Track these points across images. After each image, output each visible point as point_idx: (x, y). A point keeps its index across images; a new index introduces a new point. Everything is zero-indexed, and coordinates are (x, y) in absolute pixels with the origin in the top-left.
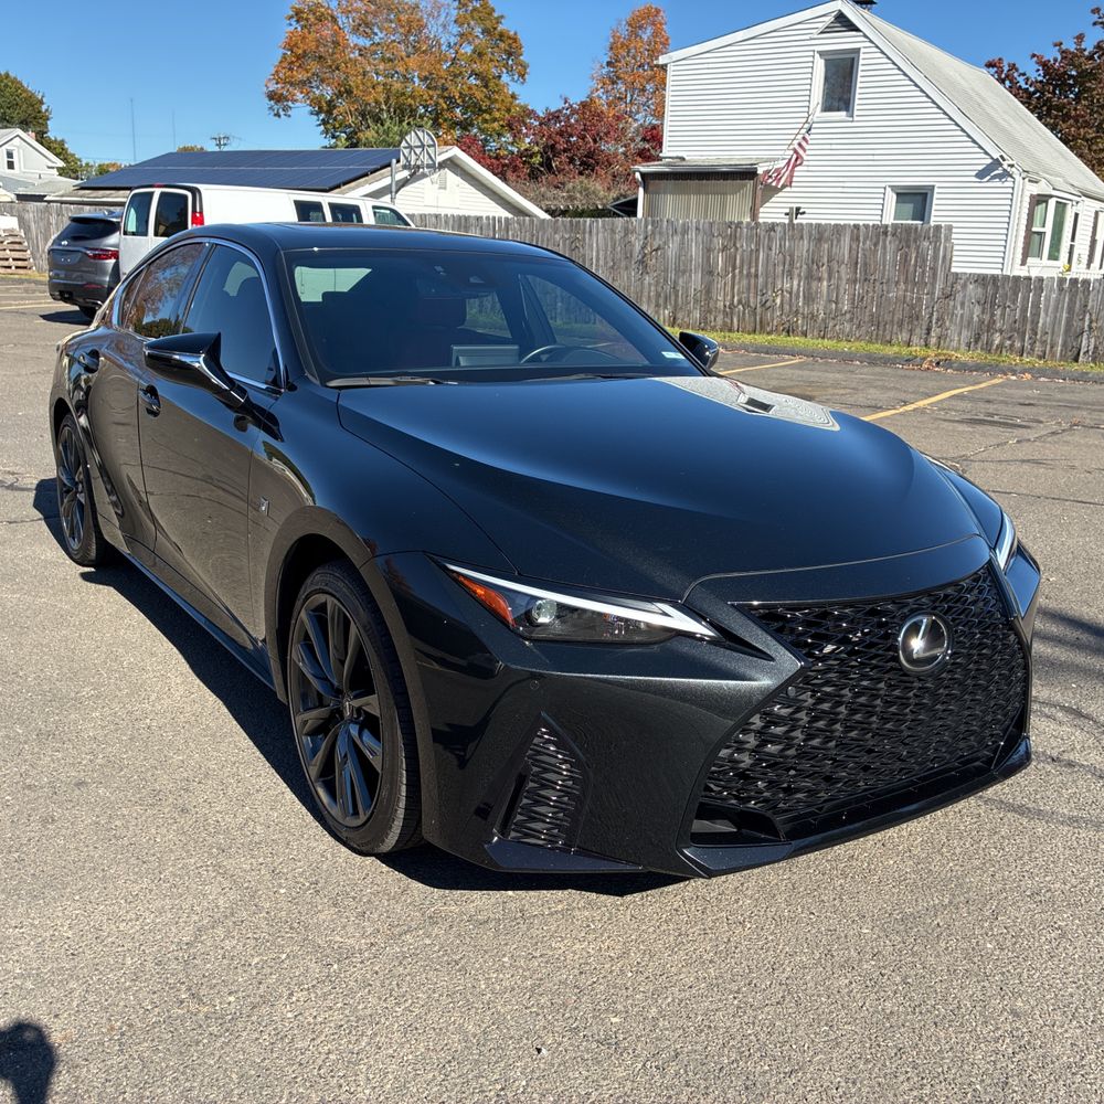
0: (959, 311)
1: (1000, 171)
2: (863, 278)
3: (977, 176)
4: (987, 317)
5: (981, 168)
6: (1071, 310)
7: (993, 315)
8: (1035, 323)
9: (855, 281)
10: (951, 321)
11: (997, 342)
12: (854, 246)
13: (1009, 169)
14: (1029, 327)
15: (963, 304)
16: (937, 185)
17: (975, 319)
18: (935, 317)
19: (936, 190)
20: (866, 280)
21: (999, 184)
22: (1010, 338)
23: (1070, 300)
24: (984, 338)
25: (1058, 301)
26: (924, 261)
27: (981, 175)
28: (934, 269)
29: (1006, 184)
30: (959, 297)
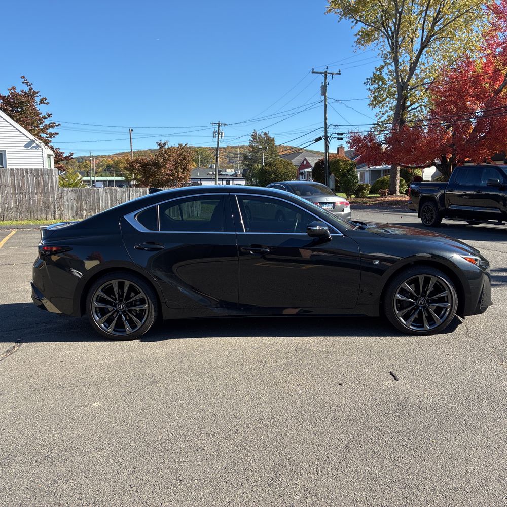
0: (67, 203)
1: (35, 145)
2: (19, 192)
3: (24, 146)
4: (79, 205)
5: (26, 143)
6: (111, 200)
7: (81, 204)
8: (99, 206)
9: (15, 194)
10: (64, 208)
11: (85, 214)
12: (12, 178)
13: (39, 144)
14: (96, 207)
15: (68, 201)
17: (74, 206)
18: (56, 207)
19: (7, 152)
20: (21, 193)
21: (36, 150)
22: (90, 213)
23: (110, 196)
24: (79, 213)
25: (106, 197)
26: (47, 184)
27: (27, 146)
28: (52, 187)
29: (39, 150)
30: (66, 198)
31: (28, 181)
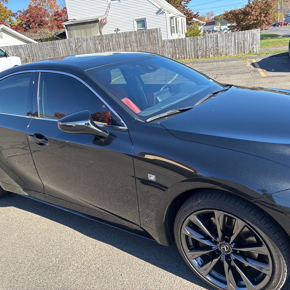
0: (167, 50)
1: (161, 12)
2: (140, 45)
3: (156, 14)
4: (174, 51)
5: (157, 11)
6: (194, 45)
7: (175, 50)
8: (186, 50)
9: (138, 47)
10: (165, 53)
11: (178, 57)
12: (136, 37)
13: (164, 11)
14: (185, 51)
15: (167, 48)
16: (147, 17)
17: (171, 51)
18: (161, 53)
20: (141, 46)
21: (162, 15)
22: (181, 55)
23: (193, 43)
24: (174, 56)
25: (190, 44)
26: (155, 38)
27: (157, 13)
28: (158, 40)
29: (164, 15)
30: (166, 46)
31: (144, 38)
